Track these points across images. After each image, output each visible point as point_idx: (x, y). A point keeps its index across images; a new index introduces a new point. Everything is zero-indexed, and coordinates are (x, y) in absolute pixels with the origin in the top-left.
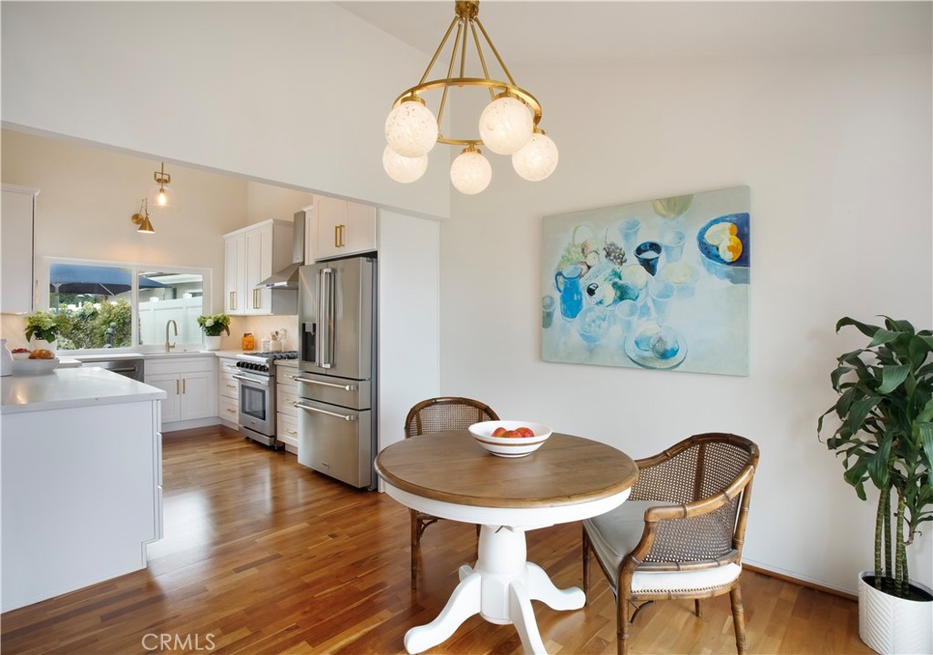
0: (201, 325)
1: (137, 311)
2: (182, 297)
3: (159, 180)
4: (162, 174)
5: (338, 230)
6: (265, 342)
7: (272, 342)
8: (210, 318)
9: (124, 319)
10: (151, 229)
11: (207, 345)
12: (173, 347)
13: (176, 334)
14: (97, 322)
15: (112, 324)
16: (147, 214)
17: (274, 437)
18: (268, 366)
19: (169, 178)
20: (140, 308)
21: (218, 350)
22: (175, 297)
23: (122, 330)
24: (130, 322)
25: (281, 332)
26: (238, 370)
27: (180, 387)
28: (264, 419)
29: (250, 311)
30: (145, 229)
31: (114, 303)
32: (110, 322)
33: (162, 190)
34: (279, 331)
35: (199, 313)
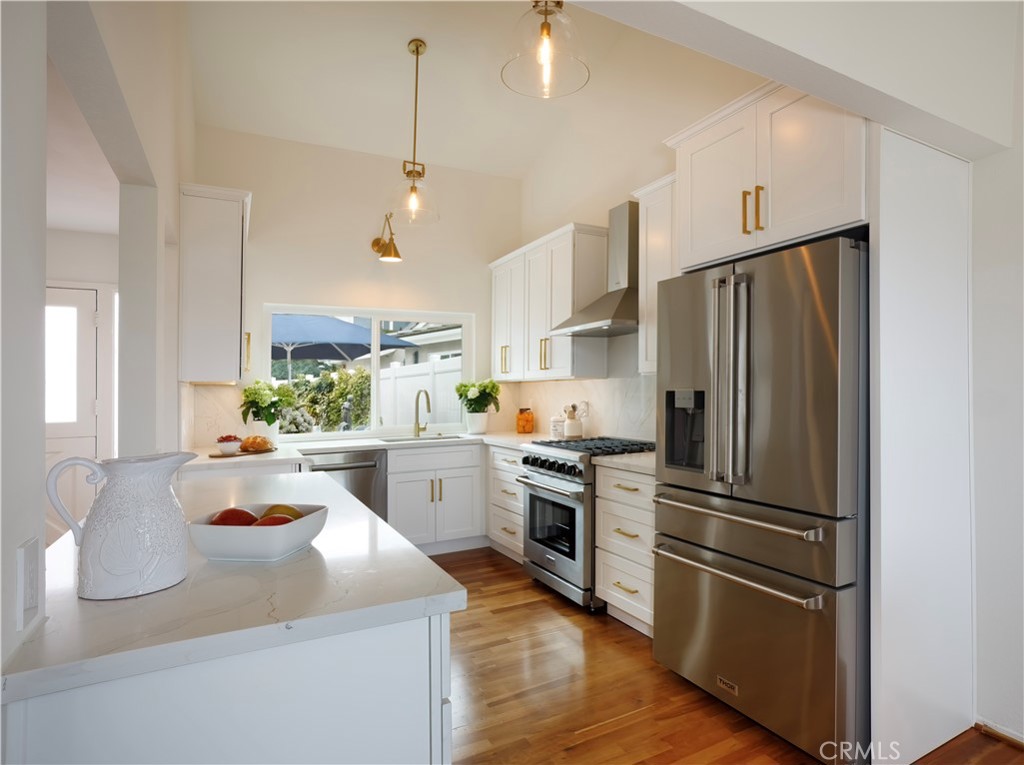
0: (461, 396)
1: (378, 379)
2: (426, 361)
3: (409, 174)
4: (414, 164)
5: (751, 200)
6: (554, 421)
7: (568, 422)
8: (473, 386)
9: (361, 390)
10: (397, 255)
11: (470, 426)
12: (424, 429)
13: (429, 411)
14: (334, 394)
15: (349, 396)
16: (392, 234)
17: (590, 590)
18: (581, 467)
19: (423, 169)
20: (382, 377)
21: (484, 434)
22: (416, 362)
23: (359, 405)
24: (369, 394)
25: (581, 408)
26: (525, 469)
27: (436, 491)
28: (573, 558)
29: (534, 373)
30: (389, 255)
31: (351, 372)
32: (347, 394)
33: (413, 189)
34: (577, 404)
35: (457, 379)
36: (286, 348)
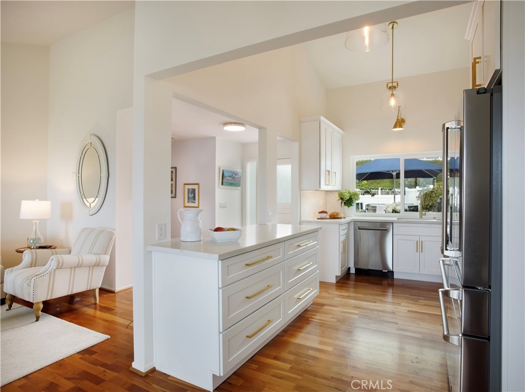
3: (390, 88)
4: (392, 83)
12: (425, 214)
19: (397, 84)
27: (419, 247)
33: (393, 95)
36: (393, 173)
